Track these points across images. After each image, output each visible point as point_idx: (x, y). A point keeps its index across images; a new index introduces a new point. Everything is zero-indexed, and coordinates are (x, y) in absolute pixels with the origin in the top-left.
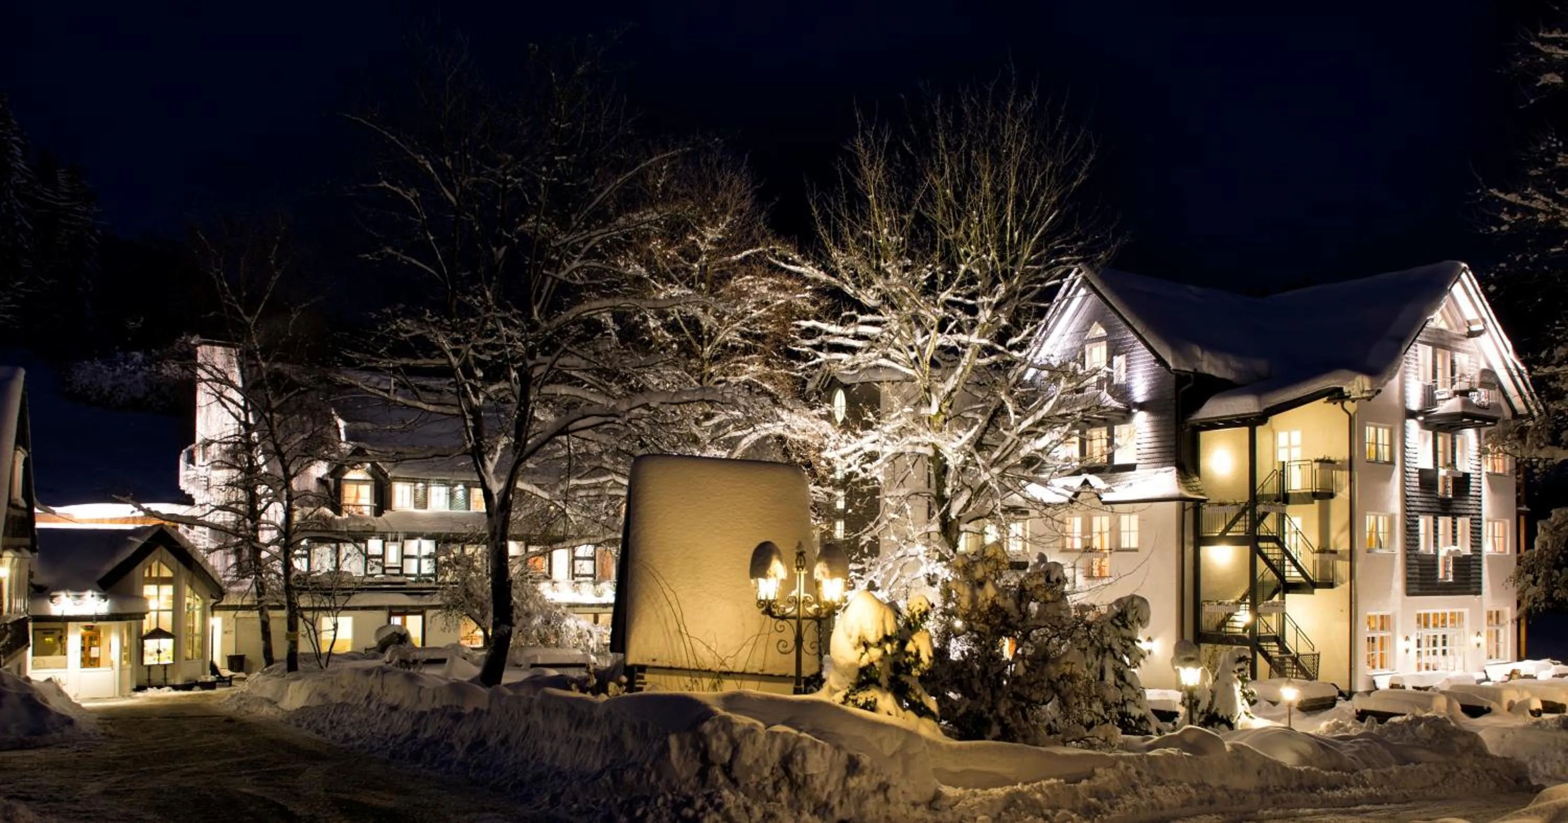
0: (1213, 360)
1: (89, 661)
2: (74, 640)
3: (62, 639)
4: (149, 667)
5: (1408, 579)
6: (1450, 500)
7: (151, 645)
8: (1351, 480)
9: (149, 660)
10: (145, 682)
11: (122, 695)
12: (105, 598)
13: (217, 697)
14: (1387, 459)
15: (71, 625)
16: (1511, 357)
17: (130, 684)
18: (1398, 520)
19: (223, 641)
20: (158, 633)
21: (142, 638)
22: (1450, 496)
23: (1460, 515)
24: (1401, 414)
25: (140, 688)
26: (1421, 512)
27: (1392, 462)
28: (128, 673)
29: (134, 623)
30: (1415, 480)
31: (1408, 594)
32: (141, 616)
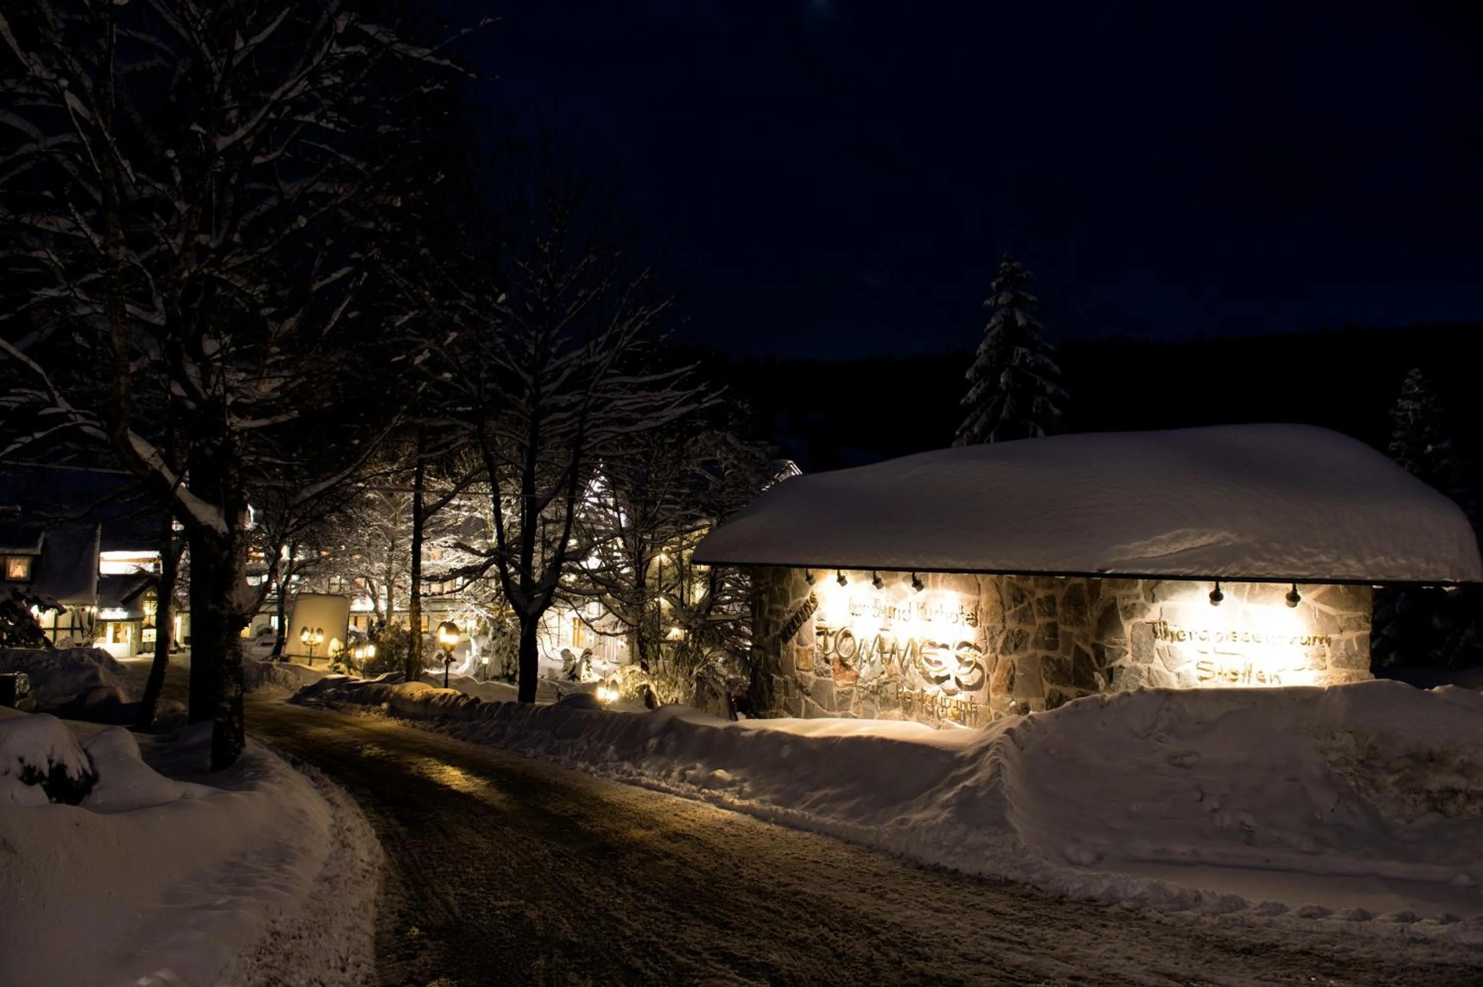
1: (116, 640)
2: (110, 629)
3: (104, 629)
4: (145, 643)
7: (146, 632)
9: (144, 640)
10: (142, 650)
11: (131, 656)
12: (125, 611)
13: (177, 658)
15: (109, 623)
17: (135, 651)
19: (182, 629)
20: (149, 626)
21: (142, 629)
25: (140, 653)
28: (134, 646)
29: (138, 623)
32: (143, 619)
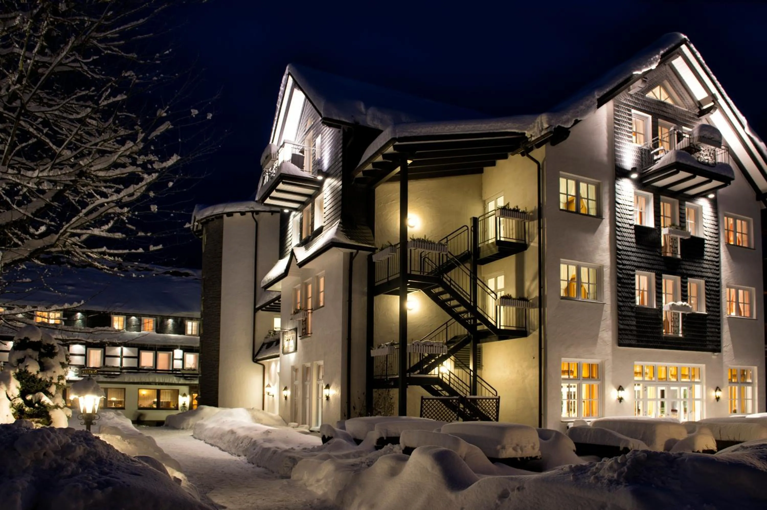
0: (379, 114)
5: (619, 329)
6: (678, 259)
8: (539, 228)
14: (593, 212)
16: (746, 132)
18: (607, 272)
22: (679, 257)
23: (692, 276)
24: (611, 172)
26: (639, 268)
27: (599, 216)
30: (631, 236)
31: (620, 345)
